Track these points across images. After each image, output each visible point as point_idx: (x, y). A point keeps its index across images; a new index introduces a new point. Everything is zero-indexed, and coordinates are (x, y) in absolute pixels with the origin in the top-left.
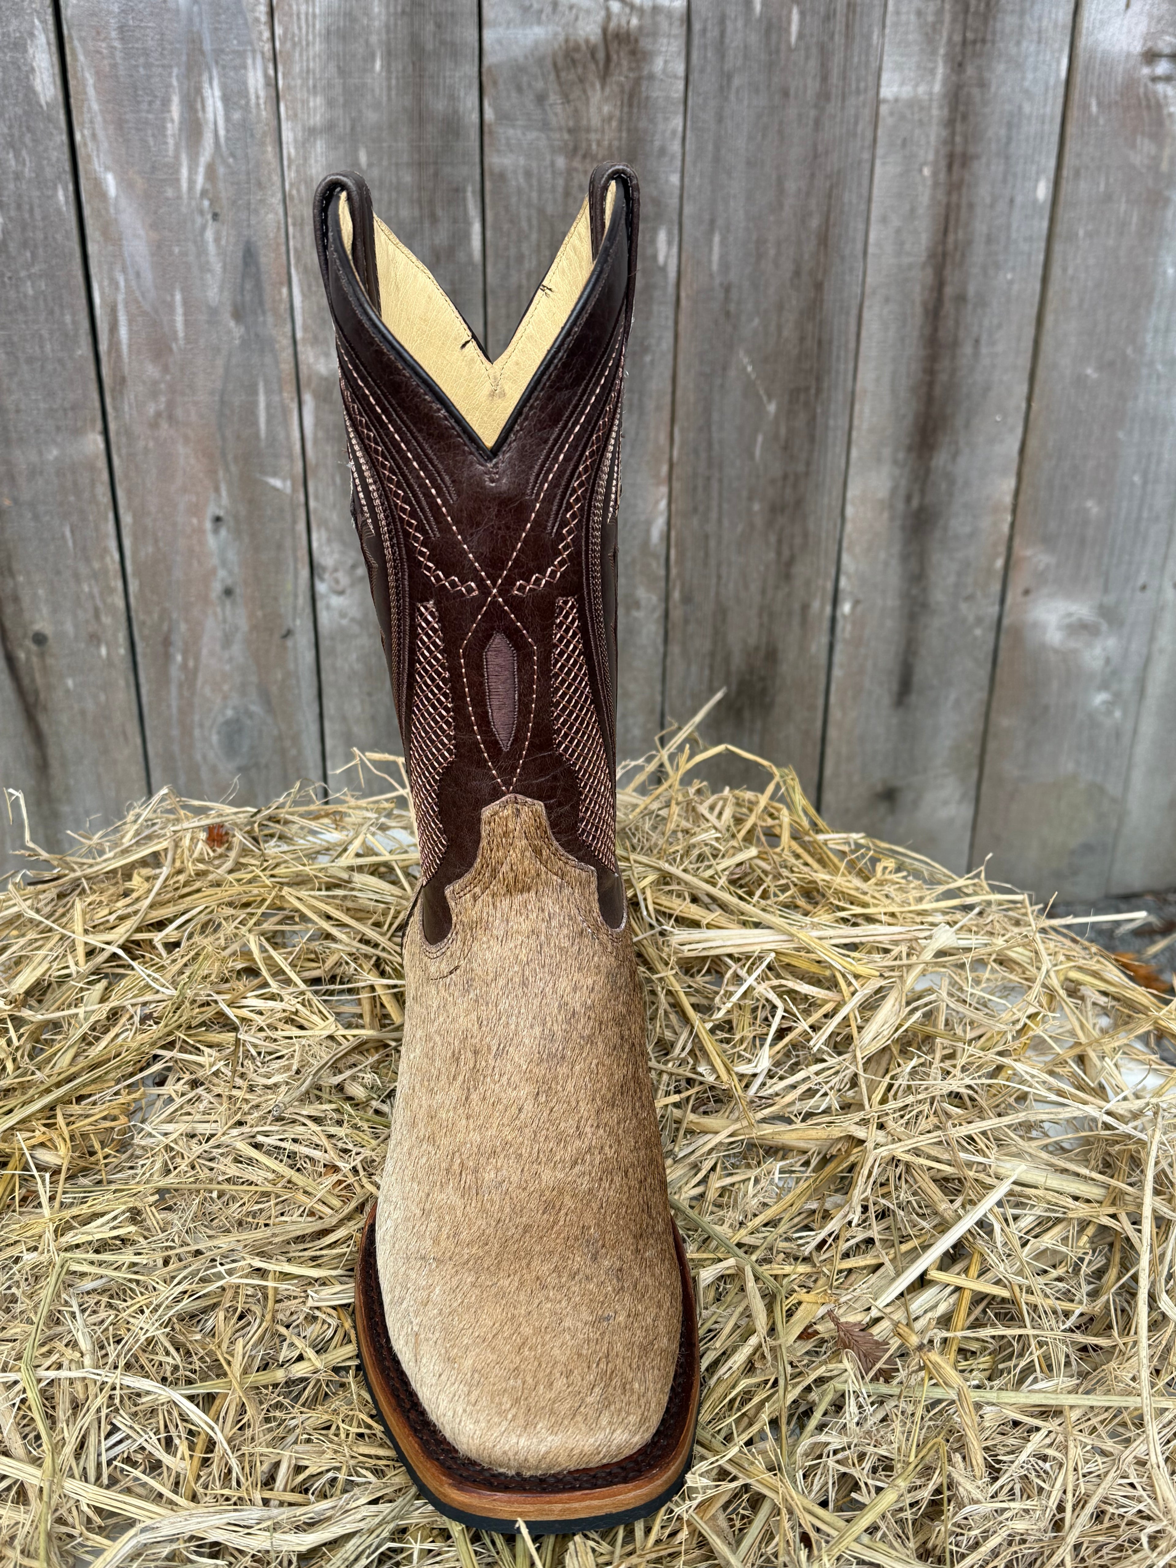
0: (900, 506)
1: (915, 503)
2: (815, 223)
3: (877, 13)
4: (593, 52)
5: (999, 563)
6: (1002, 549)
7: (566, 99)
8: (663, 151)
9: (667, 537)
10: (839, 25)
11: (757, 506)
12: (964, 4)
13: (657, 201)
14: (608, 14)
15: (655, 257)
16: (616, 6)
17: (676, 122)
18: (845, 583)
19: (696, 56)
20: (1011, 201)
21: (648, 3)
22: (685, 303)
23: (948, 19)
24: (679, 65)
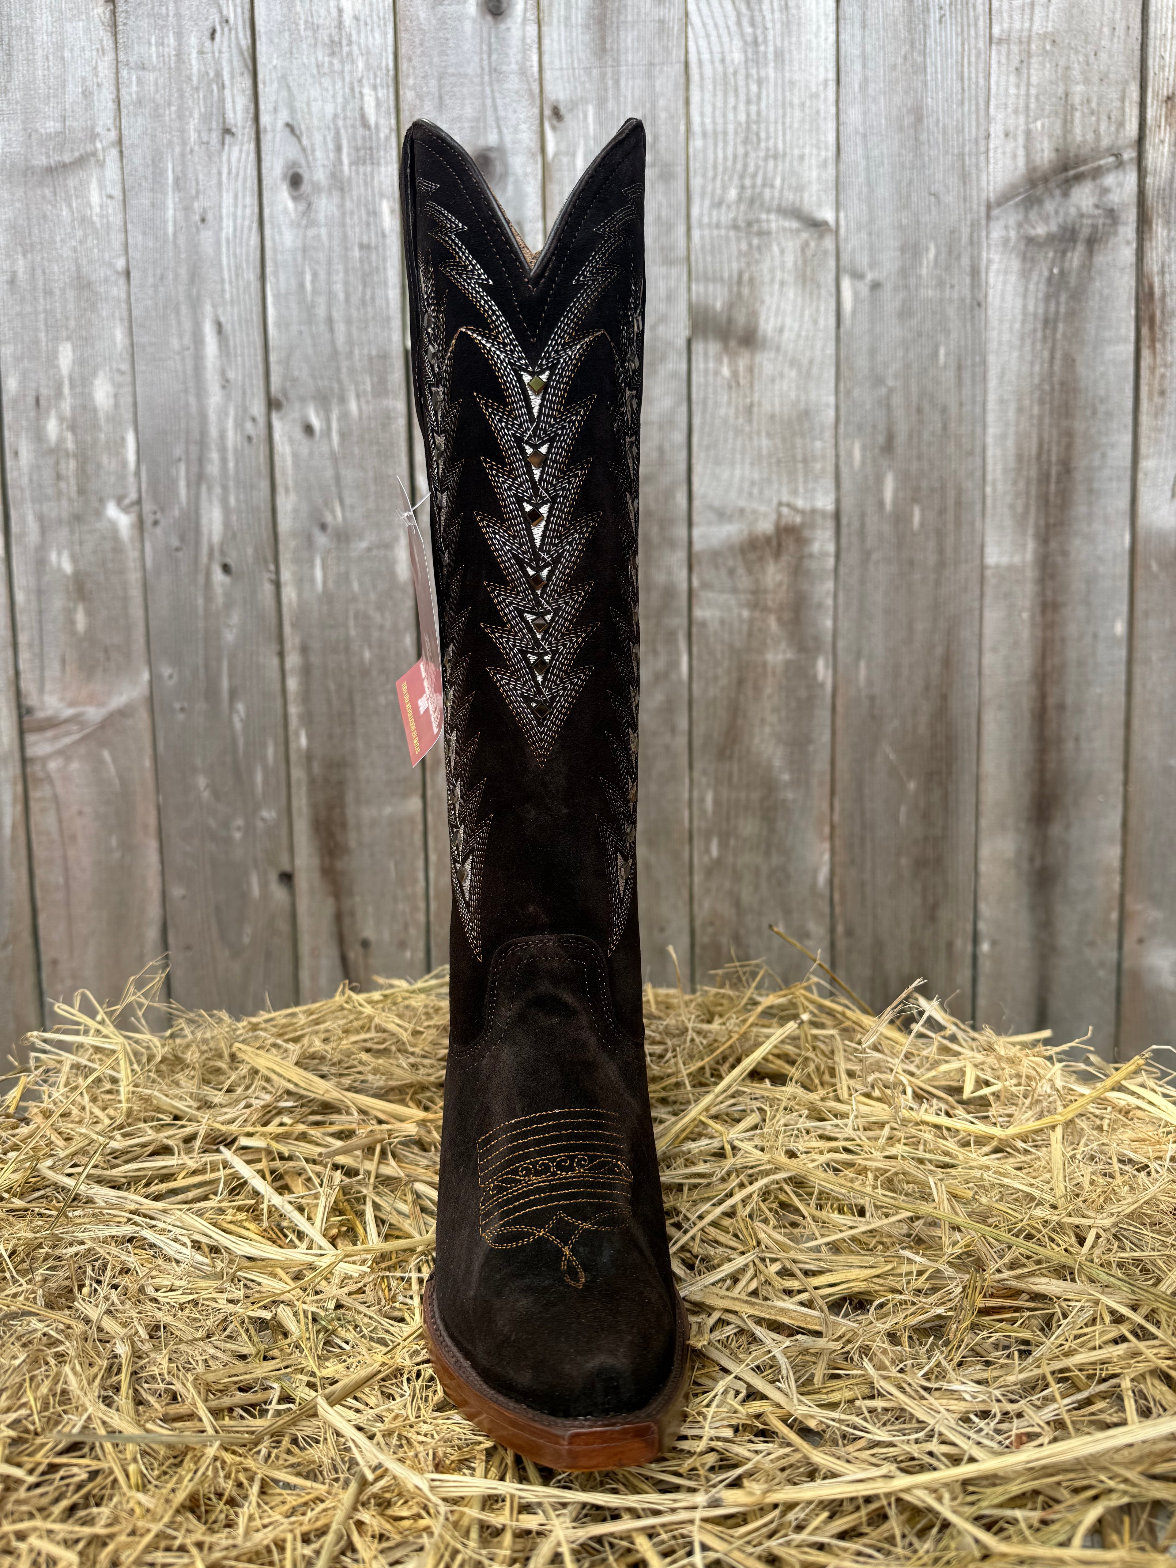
0: (1025, 865)
1: (1038, 863)
2: (939, 651)
3: (978, 507)
4: (768, 540)
5: (1114, 916)
6: (1116, 904)
7: (750, 571)
8: (820, 605)
9: (831, 882)
10: (950, 516)
11: (904, 861)
12: (1044, 501)
13: (816, 639)
14: (779, 515)
15: (815, 676)
16: (785, 510)
17: (830, 585)
18: (982, 926)
19: (844, 541)
20: (1095, 636)
21: (808, 507)
22: (840, 709)
23: (1033, 510)
24: (831, 548)
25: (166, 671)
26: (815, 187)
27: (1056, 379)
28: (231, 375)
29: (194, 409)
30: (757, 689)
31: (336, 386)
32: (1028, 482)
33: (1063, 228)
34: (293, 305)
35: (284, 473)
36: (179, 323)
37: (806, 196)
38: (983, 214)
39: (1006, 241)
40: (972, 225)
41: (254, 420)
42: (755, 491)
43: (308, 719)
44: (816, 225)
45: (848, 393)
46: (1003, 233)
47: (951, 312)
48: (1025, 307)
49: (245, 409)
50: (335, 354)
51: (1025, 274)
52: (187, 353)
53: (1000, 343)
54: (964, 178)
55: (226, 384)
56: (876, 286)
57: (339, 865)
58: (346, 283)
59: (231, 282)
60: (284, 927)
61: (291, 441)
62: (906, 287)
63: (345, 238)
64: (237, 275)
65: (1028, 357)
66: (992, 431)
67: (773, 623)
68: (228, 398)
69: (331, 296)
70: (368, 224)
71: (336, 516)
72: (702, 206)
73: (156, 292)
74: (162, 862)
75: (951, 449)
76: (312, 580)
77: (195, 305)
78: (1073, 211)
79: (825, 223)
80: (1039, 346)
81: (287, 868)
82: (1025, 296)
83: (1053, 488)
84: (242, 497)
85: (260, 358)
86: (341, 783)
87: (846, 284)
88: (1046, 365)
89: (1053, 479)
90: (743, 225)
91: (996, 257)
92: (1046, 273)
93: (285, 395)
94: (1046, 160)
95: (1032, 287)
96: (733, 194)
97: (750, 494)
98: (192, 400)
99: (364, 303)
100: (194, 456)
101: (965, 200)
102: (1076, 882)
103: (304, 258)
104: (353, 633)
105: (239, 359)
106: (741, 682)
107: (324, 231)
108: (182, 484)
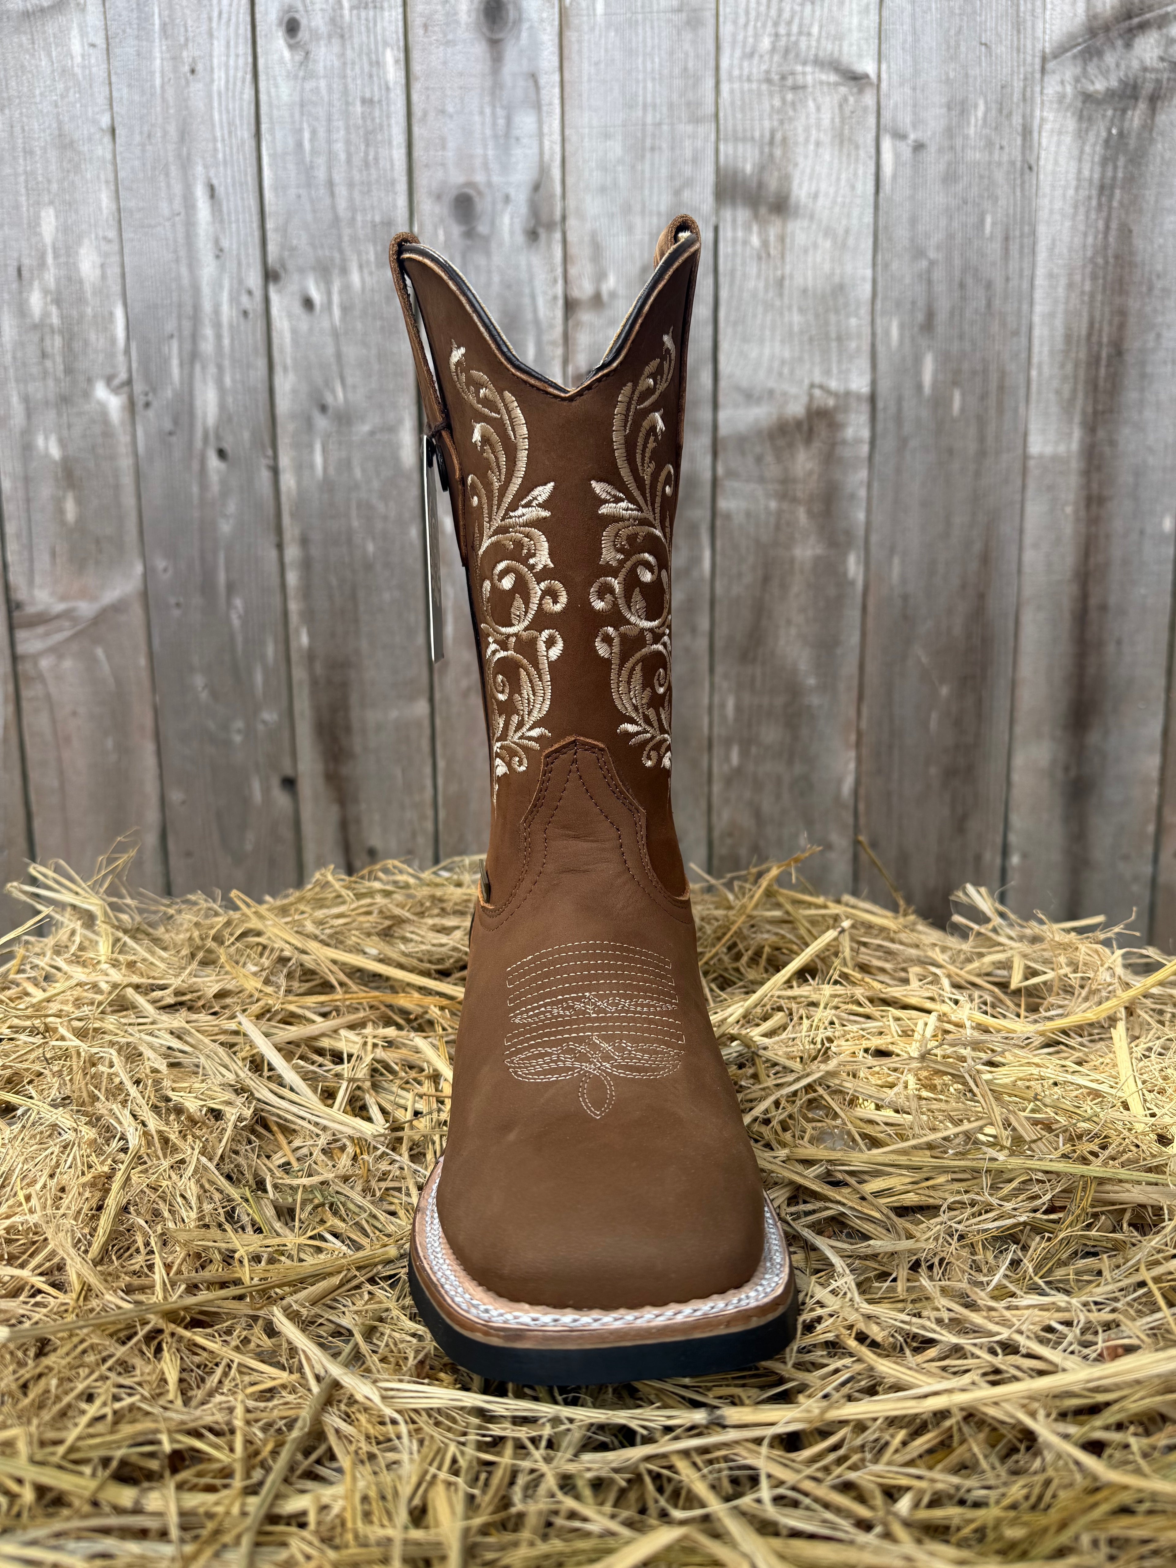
0: (1060, 775)
1: (1073, 773)
2: (977, 547)
3: (1022, 392)
4: (799, 424)
5: (1151, 828)
6: (1153, 817)
7: (779, 459)
8: (852, 497)
9: (856, 792)
10: (992, 401)
11: (933, 770)
12: (1093, 386)
13: (848, 533)
14: (811, 397)
15: (845, 574)
16: (817, 392)
17: (863, 474)
18: (1013, 838)
19: (880, 427)
20: (1142, 532)
21: (842, 389)
22: (871, 609)
23: (1080, 395)
24: (866, 433)
25: (160, 563)
26: (855, 35)
27: (1110, 253)
28: (225, 243)
29: (186, 281)
30: (784, 587)
31: (337, 255)
32: (1076, 366)
33: (1124, 83)
34: (291, 166)
35: (282, 351)
36: (169, 186)
37: (845, 45)
38: (1038, 67)
39: (1061, 97)
40: (1025, 79)
41: (250, 293)
42: (786, 371)
43: (309, 616)
44: (856, 79)
45: (886, 266)
46: (1059, 88)
47: (1000, 176)
48: (1079, 171)
49: (241, 282)
50: (336, 220)
51: (1081, 135)
52: (177, 219)
53: (1051, 211)
54: (1018, 26)
55: (219, 253)
56: (919, 147)
57: (344, 770)
58: (348, 142)
59: (223, 140)
60: (287, 834)
61: (290, 315)
62: (952, 148)
63: (345, 92)
64: (230, 133)
65: (1082, 227)
66: (1040, 309)
67: (802, 515)
68: (222, 268)
69: (331, 156)
70: (371, 76)
71: (338, 397)
72: (732, 56)
73: (143, 151)
74: (160, 765)
75: (995, 328)
76: (312, 466)
77: (186, 165)
78: (1135, 64)
79: (867, 76)
80: (1093, 215)
81: (289, 772)
82: (1080, 160)
83: (1103, 371)
84: (238, 376)
85: (256, 225)
86: (344, 686)
87: (887, 144)
88: (1100, 236)
89: (1103, 362)
90: (776, 78)
91: (1050, 116)
92: (1104, 134)
93: (283, 266)
94: (1108, 7)
95: (1088, 149)
96: (766, 43)
97: (780, 374)
98: (184, 271)
99: (367, 165)
100: (187, 333)
101: (1018, 50)
102: (1112, 793)
103: (302, 114)
104: (355, 523)
105: (234, 226)
106: (766, 580)
107: (323, 83)
108: (175, 362)
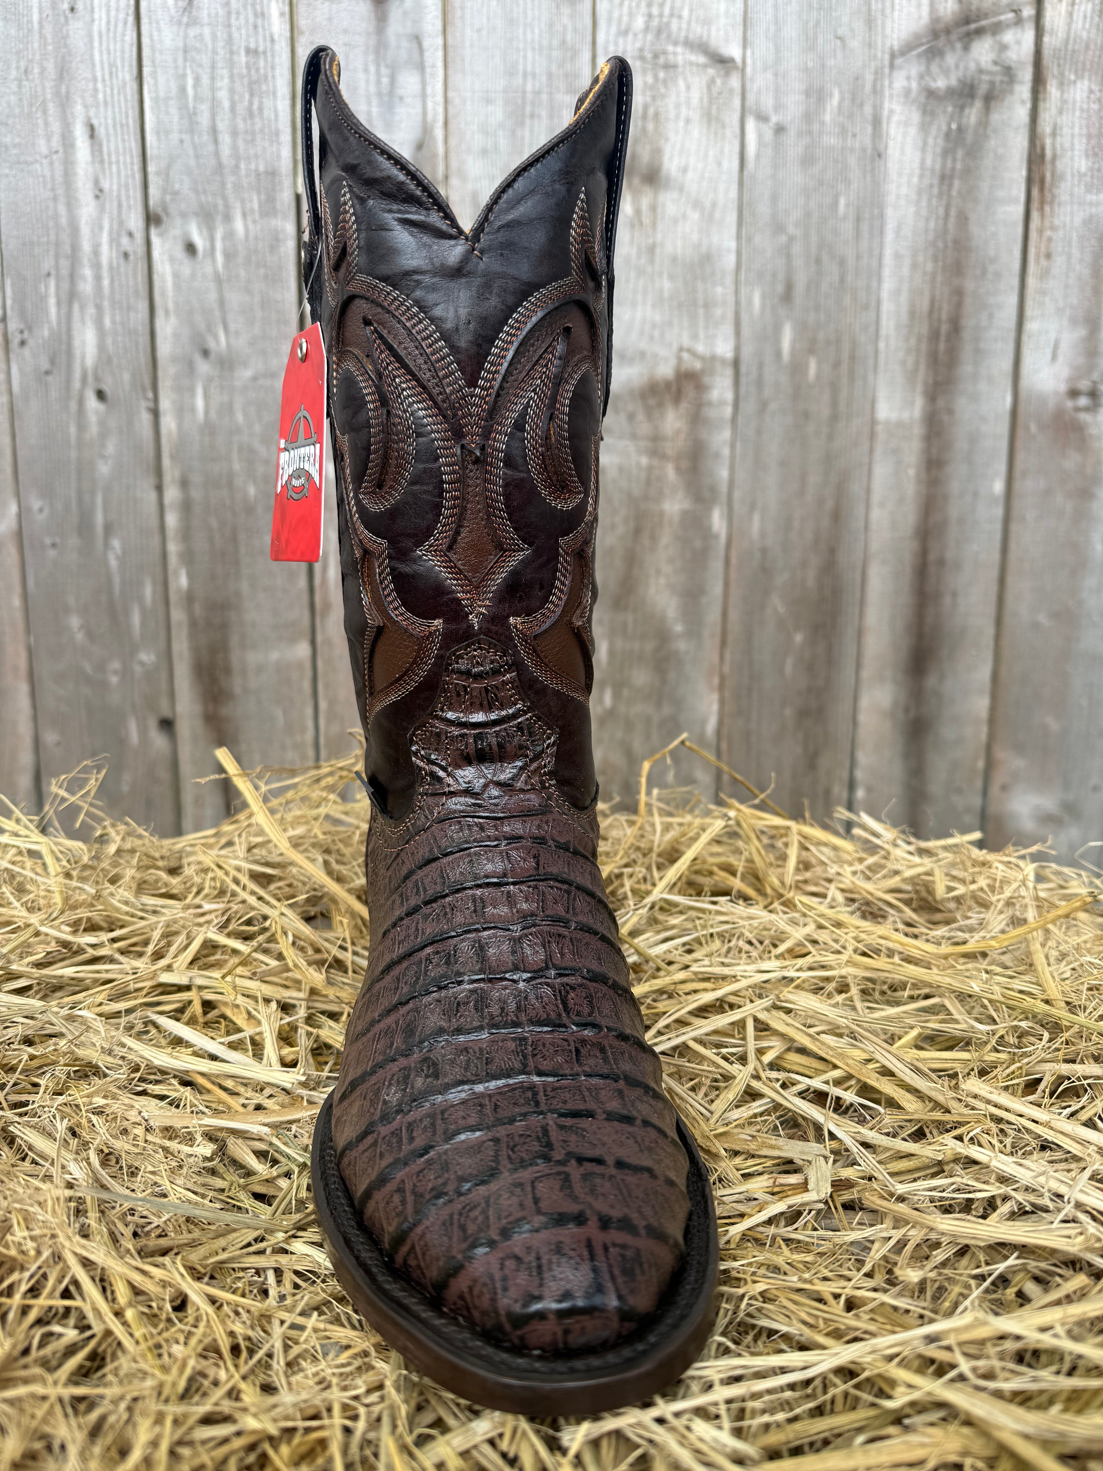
0: (900, 715)
1: (912, 714)
2: (829, 505)
3: (871, 362)
4: (668, 385)
5: (981, 764)
6: (983, 754)
7: (650, 417)
8: (717, 455)
9: (719, 731)
10: (844, 369)
11: (788, 712)
12: (933, 358)
13: (713, 490)
14: (680, 359)
15: (709, 528)
16: (685, 356)
17: (726, 434)
18: (859, 774)
19: (743, 390)
20: (975, 494)
21: (708, 354)
22: (734, 561)
23: (922, 368)
24: (729, 396)
25: (36, 504)
26: (723, 21)
27: (950, 237)
28: (106, 185)
29: (64, 221)
30: (654, 539)
31: (220, 202)
32: (919, 340)
33: (963, 83)
34: (174, 111)
35: (163, 294)
36: (46, 124)
37: (713, 29)
38: (887, 62)
39: (907, 92)
40: (876, 73)
41: (130, 235)
42: (657, 333)
43: (188, 558)
44: (722, 62)
45: (749, 239)
46: (905, 83)
47: (852, 161)
48: (923, 161)
49: (121, 223)
50: (220, 166)
51: (924, 128)
52: (55, 157)
53: (898, 197)
54: (870, 23)
55: (99, 193)
56: (780, 130)
57: (225, 711)
58: (232, 91)
59: (104, 80)
60: (164, 774)
61: (172, 260)
62: (810, 133)
63: (230, 40)
64: (111, 73)
65: (924, 212)
66: (888, 285)
67: (670, 472)
68: (102, 209)
69: (215, 105)
70: (255, 27)
71: (220, 342)
72: (608, 32)
73: (20, 86)
74: (34, 707)
75: (847, 301)
76: (193, 410)
77: (64, 103)
78: (972, 66)
79: (732, 60)
80: (934, 202)
81: (166, 713)
82: (923, 150)
83: (942, 346)
84: (118, 318)
85: (137, 167)
86: (224, 627)
87: (751, 125)
88: (941, 222)
89: (943, 338)
90: (649, 56)
91: (898, 108)
92: (944, 128)
93: (165, 209)
94: (949, 11)
95: (931, 141)
96: (639, 22)
97: (652, 338)
98: (62, 210)
99: (251, 115)
100: (65, 272)
101: (870, 46)
102: (947, 732)
103: (185, 60)
104: (237, 466)
105: (114, 168)
106: (637, 531)
107: (207, 31)
108: (52, 301)
